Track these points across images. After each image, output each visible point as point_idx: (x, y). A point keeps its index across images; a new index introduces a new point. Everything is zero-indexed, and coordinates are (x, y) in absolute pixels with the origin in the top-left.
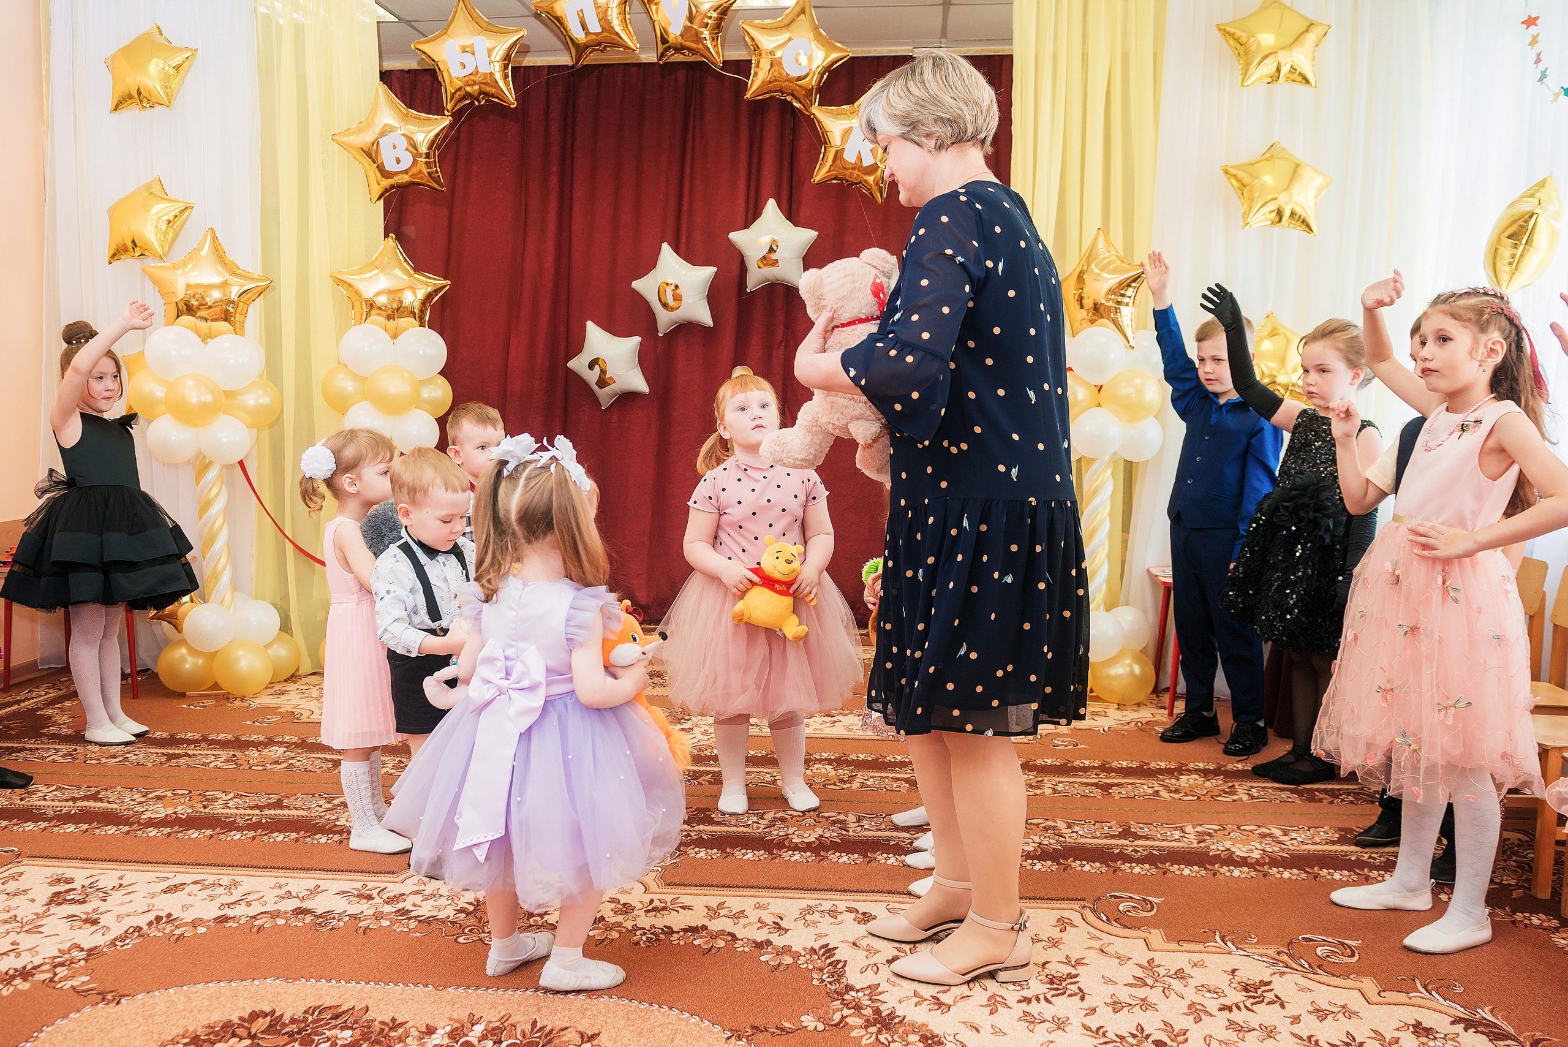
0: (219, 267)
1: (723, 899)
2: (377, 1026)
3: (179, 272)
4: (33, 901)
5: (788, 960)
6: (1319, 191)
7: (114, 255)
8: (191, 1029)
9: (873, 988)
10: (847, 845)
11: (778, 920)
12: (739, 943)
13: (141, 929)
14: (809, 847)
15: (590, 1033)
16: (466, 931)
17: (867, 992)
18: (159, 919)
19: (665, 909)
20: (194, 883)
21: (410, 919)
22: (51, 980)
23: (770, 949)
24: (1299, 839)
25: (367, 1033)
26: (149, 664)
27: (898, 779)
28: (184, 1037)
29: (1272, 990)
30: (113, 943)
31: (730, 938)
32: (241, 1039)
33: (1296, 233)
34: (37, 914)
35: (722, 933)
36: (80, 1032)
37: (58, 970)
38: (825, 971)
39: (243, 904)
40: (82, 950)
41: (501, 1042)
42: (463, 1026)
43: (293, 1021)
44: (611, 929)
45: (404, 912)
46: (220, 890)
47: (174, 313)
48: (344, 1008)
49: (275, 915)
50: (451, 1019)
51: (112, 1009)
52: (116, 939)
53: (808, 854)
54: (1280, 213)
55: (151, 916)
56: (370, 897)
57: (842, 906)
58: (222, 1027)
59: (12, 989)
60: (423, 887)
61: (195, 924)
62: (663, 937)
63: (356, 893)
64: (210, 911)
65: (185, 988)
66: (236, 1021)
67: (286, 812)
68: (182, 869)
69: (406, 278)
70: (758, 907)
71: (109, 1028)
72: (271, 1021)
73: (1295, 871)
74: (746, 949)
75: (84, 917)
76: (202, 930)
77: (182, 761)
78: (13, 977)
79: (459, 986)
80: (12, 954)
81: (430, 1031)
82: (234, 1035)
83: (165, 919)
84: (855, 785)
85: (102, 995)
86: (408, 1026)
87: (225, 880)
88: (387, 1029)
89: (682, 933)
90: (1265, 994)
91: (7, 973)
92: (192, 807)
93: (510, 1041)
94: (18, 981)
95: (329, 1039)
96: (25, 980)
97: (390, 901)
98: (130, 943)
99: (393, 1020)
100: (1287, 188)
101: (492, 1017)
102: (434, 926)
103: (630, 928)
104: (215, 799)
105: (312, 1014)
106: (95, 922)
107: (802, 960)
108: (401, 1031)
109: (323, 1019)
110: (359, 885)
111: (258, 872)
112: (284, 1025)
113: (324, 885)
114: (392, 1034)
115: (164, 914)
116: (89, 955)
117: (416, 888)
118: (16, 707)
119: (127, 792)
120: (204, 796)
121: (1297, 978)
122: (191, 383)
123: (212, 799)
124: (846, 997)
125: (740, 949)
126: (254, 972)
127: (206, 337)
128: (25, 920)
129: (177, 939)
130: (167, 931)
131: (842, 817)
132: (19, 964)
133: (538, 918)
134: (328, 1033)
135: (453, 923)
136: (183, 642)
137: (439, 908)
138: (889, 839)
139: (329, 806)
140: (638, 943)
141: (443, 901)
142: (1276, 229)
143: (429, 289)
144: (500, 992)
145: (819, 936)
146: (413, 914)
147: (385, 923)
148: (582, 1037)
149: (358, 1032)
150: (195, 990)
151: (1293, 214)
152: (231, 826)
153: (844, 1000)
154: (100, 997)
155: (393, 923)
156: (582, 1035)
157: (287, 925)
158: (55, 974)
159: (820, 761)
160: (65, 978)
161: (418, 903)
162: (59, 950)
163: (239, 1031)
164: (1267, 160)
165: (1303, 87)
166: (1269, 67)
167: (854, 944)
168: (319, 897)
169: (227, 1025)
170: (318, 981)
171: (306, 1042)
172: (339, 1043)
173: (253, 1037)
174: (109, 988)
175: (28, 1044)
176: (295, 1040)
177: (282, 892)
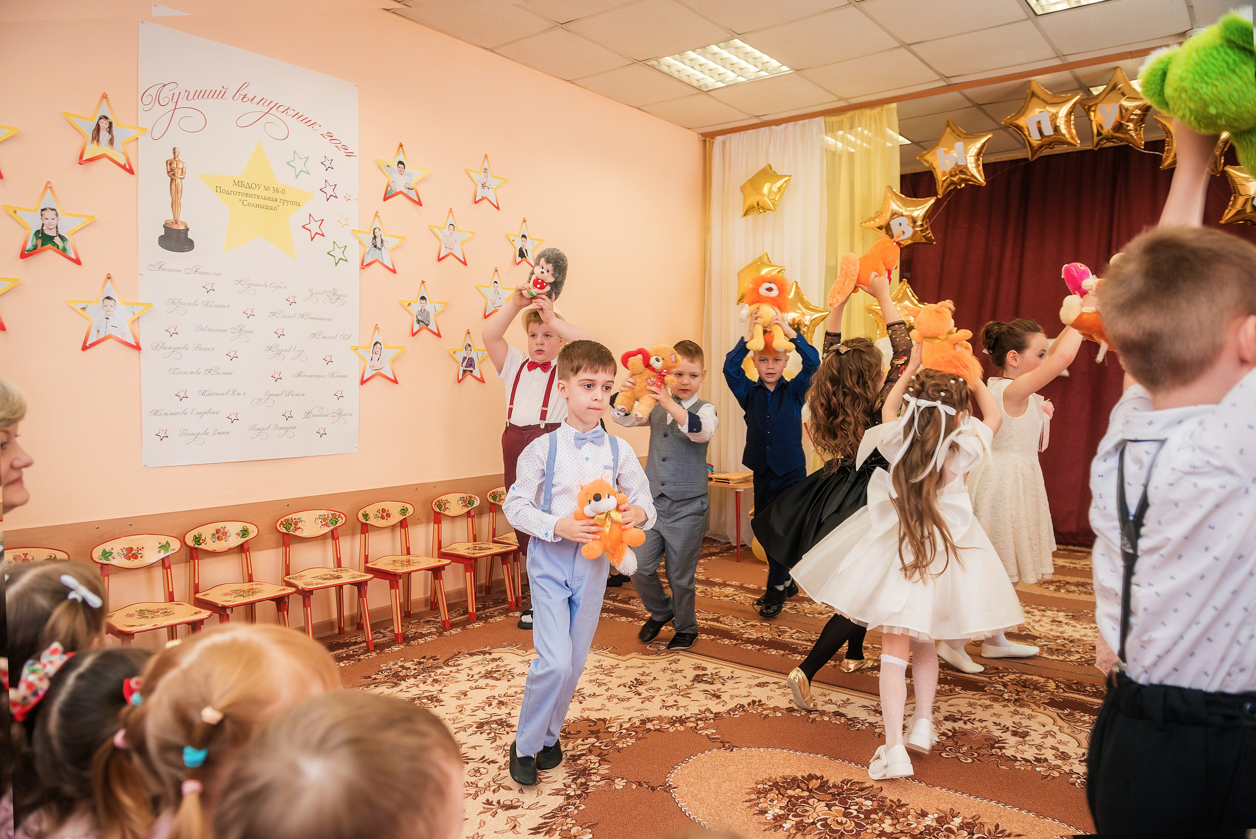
0: (800, 306)
2: (888, 803)
4: (685, 677)
7: (740, 299)
8: (774, 777)
13: (744, 707)
16: (945, 748)
18: (754, 702)
20: (773, 683)
22: (695, 728)
25: (882, 805)
28: (770, 781)
30: (728, 712)
32: (803, 790)
34: (687, 686)
36: (711, 763)
37: (699, 722)
40: (712, 713)
41: (973, 834)
42: (946, 816)
43: (835, 786)
44: (1053, 769)
48: (867, 785)
49: (822, 713)
50: (938, 809)
51: (728, 753)
52: (730, 710)
55: (750, 700)
58: (791, 780)
59: (675, 728)
61: (775, 709)
64: (783, 704)
66: (800, 778)
68: (767, 673)
71: (727, 765)
72: (821, 783)
75: (713, 692)
76: (779, 714)
78: (675, 722)
79: (942, 787)
80: (675, 708)
81: (924, 814)
82: (799, 787)
85: (723, 743)
86: (908, 807)
88: (895, 806)
91: (672, 718)
92: (771, 634)
94: (677, 725)
95: (857, 804)
96: (681, 725)
98: (738, 714)
101: (966, 814)
103: (1068, 771)
104: (785, 632)
105: (847, 785)
106: (719, 697)
108: (904, 809)
109: (853, 790)
112: (829, 788)
113: (853, 699)
114: (898, 810)
115: (757, 700)
116: (715, 717)
119: (735, 620)
120: (779, 629)
123: (783, 631)
128: (681, 688)
129: (765, 717)
130: (759, 711)
132: (678, 714)
133: (998, 750)
134: (857, 800)
140: (1074, 784)
149: (876, 803)
150: (775, 752)
154: (720, 744)
157: (830, 721)
158: (698, 725)
160: (702, 729)
162: (700, 711)
163: (802, 785)
168: (849, 707)
169: (795, 779)
170: (850, 763)
171: (843, 802)
172: (864, 808)
173: (810, 791)
174: (727, 740)
175: (683, 765)
176: (836, 800)
177: (827, 699)
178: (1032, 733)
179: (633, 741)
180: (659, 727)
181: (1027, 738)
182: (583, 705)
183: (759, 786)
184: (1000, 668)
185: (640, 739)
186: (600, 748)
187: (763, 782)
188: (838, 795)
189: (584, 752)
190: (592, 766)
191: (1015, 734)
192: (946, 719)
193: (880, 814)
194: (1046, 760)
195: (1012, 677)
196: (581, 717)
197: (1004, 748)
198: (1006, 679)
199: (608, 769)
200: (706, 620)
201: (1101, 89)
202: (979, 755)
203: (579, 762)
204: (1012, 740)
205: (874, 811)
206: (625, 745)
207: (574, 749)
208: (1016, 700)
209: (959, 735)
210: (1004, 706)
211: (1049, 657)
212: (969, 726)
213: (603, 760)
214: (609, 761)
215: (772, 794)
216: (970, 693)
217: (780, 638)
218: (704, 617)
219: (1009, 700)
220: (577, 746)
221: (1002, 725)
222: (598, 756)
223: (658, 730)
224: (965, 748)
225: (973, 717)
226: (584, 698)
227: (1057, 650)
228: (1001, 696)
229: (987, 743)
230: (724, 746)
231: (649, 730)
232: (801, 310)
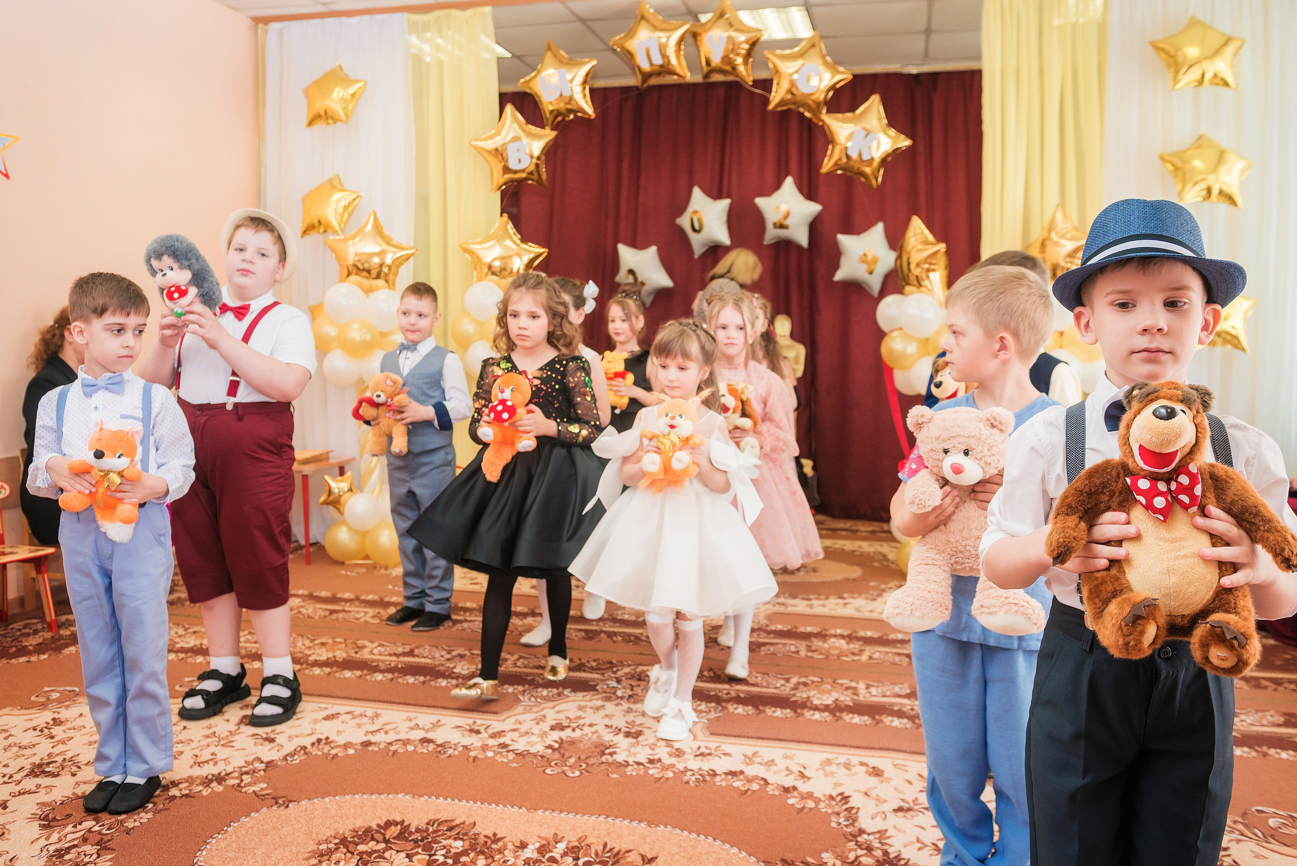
0: (379, 240)
1: (757, 749)
2: (482, 839)
3: (351, 243)
4: (228, 721)
5: (811, 804)
6: (1243, 172)
7: (305, 231)
8: (341, 832)
9: (882, 834)
10: (859, 709)
11: (802, 770)
12: (769, 788)
13: (306, 748)
14: (826, 708)
15: (649, 856)
16: (553, 764)
17: (877, 836)
18: (319, 740)
19: (710, 754)
20: (347, 713)
21: (508, 751)
22: (239, 785)
23: (796, 794)
24: (1249, 721)
25: (475, 844)
26: (320, 539)
27: (899, 654)
28: (335, 838)
29: (1229, 855)
30: (285, 758)
31: (762, 782)
32: (378, 842)
33: (1224, 207)
34: (230, 732)
35: (756, 778)
36: (258, 828)
37: (244, 777)
38: (842, 815)
39: (383, 732)
40: (262, 762)
41: (579, 859)
42: (549, 844)
43: (418, 830)
44: (667, 769)
45: (504, 746)
46: (365, 720)
47: (345, 274)
48: (457, 822)
49: (406, 742)
50: (539, 837)
51: (282, 811)
52: (287, 755)
53: (827, 714)
54: (1209, 191)
55: (314, 739)
56: (478, 732)
57: (855, 760)
58: (364, 832)
59: (210, 790)
60: (519, 726)
61: (346, 746)
62: (708, 778)
63: (468, 728)
64: (358, 737)
65: (337, 798)
66: (375, 827)
67: (416, 660)
68: (338, 701)
69: (514, 246)
70: (786, 757)
71: (280, 827)
72: (401, 829)
73: (1246, 749)
74: (777, 793)
75: (264, 736)
76: (351, 752)
77: (341, 615)
78: (211, 781)
79: (546, 810)
80: (211, 763)
81: (523, 846)
82: (373, 839)
83: (324, 741)
84: (864, 658)
85: (276, 799)
86: (506, 840)
87: (370, 712)
88: (489, 842)
89: (724, 776)
90: (1224, 859)
91: (206, 777)
92: (347, 652)
93: (586, 859)
94: (214, 784)
95: (444, 847)
96: (220, 784)
97: (494, 736)
98: (297, 759)
99: (495, 835)
100: (1215, 170)
101: (572, 838)
102: (528, 759)
103: (682, 769)
104: (363, 647)
105: (433, 826)
106: (272, 740)
107: (822, 805)
108: (500, 844)
109: (440, 831)
110: (470, 721)
111: (395, 707)
112: (411, 833)
113: (444, 720)
114: (494, 846)
115: (323, 737)
116: (267, 767)
117: (514, 727)
119: (300, 639)
120: (356, 644)
121: (1252, 845)
122: (356, 326)
124: (859, 839)
125: (771, 793)
126: (391, 788)
127: (368, 291)
128: (222, 736)
129: (333, 758)
130: (326, 751)
131: (853, 684)
132: (215, 770)
133: (608, 757)
134: (444, 842)
135: (542, 757)
136: (345, 523)
137: (532, 744)
138: (892, 705)
139: (448, 656)
140: (688, 783)
141: (534, 738)
142: (1206, 204)
143: (532, 256)
144: (578, 817)
145: (837, 785)
146: (511, 748)
147: (490, 754)
148: (643, 860)
149: (467, 843)
150: (344, 800)
151: (1221, 192)
152: (375, 669)
153: (857, 841)
154: (274, 801)
155: (496, 753)
156: (643, 857)
157: (415, 751)
158: (242, 781)
159: (835, 636)
160: (249, 784)
161: (515, 739)
162: (246, 762)
163: (377, 836)
164: (1197, 148)
165: (1224, 90)
166: (1194, 74)
167: (866, 794)
168: (440, 730)
169: (368, 830)
170: (437, 798)
171: (428, 848)
172: (453, 851)
173: (386, 841)
174: (281, 794)
175: (220, 836)
176: (419, 846)
177: (412, 724)
178: (646, 731)
179: (150, 815)
180: (187, 792)
181: (640, 738)
182: (77, 779)
183: (321, 847)
184: (614, 662)
185: (159, 812)
186: (100, 833)
187: (327, 841)
188: (422, 840)
189: (75, 843)
190: (87, 859)
191: (628, 735)
192: (553, 728)
193: (472, 855)
194: (659, 760)
195: (627, 670)
196: (74, 794)
197: (615, 753)
198: (620, 673)
199: (110, 860)
201: (709, 16)
202: (587, 764)
203: (67, 857)
204: (623, 742)
205: (465, 853)
206: (137, 824)
207: (60, 840)
208: (630, 696)
209: (565, 745)
210: (617, 705)
212: (578, 734)
213: (102, 848)
214: (113, 849)
215: (338, 855)
216: (580, 695)
217: (358, 656)
219: (622, 698)
220: (65, 836)
221: (614, 727)
222: (97, 844)
223: (187, 796)
224: (572, 760)
225: (582, 722)
226: (79, 767)
228: (614, 693)
229: (597, 750)
230: (276, 803)
231: (174, 797)
232: (381, 246)
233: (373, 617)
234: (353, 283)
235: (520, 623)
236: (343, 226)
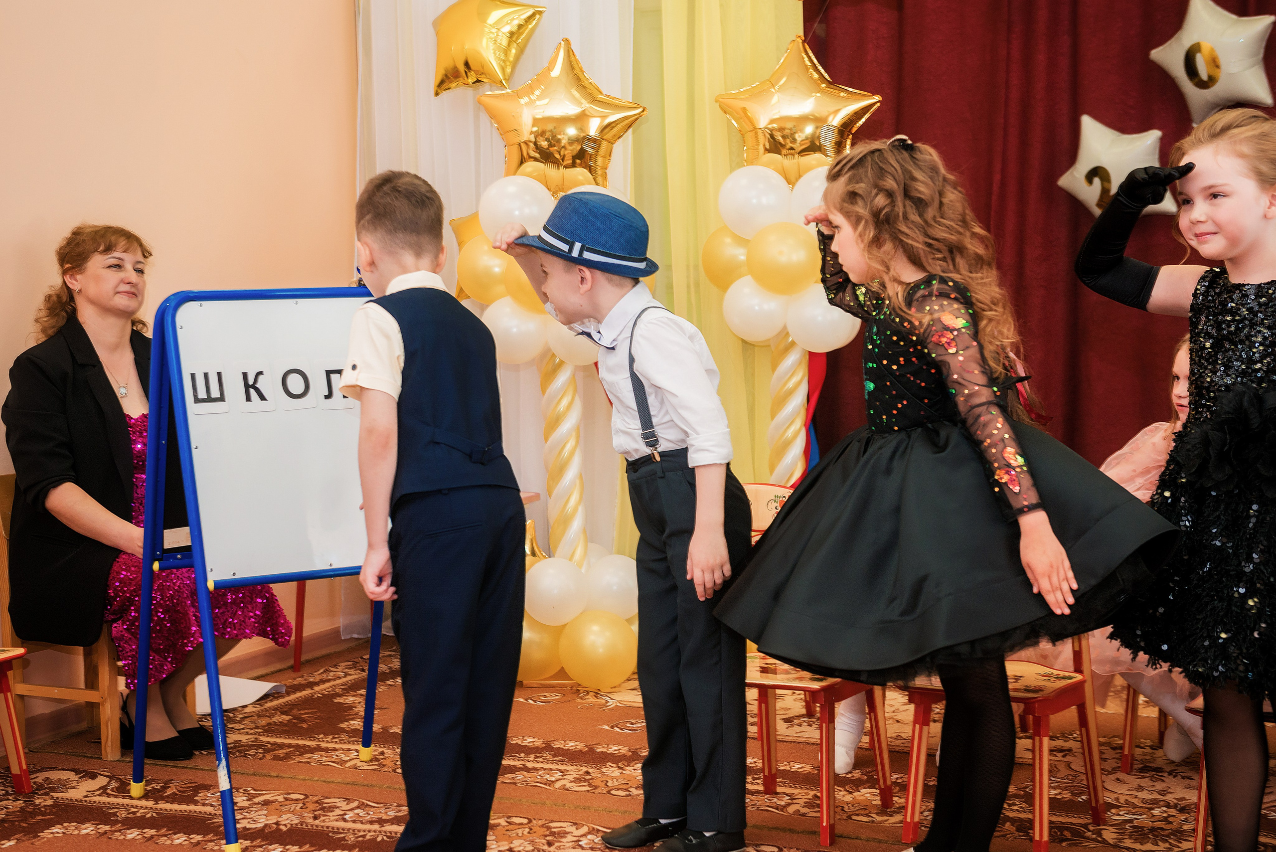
0: (576, 94)
3: (523, 101)
7: (442, 83)
47: (516, 158)
118: (307, 692)
120: (549, 828)
123: (559, 833)
200: (381, 822)
211: (1137, 846)
218: (375, 817)
227: (1153, 830)
232: (580, 104)
233: (577, 780)
234: (529, 175)
235: (848, 798)
236: (508, 70)
